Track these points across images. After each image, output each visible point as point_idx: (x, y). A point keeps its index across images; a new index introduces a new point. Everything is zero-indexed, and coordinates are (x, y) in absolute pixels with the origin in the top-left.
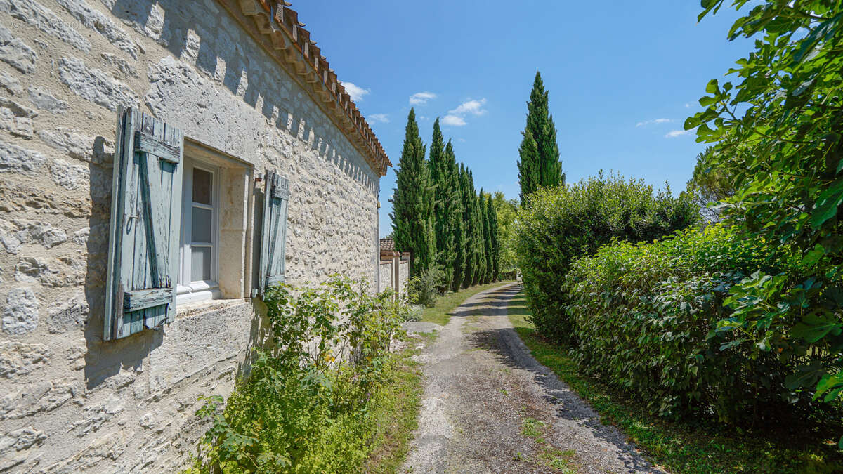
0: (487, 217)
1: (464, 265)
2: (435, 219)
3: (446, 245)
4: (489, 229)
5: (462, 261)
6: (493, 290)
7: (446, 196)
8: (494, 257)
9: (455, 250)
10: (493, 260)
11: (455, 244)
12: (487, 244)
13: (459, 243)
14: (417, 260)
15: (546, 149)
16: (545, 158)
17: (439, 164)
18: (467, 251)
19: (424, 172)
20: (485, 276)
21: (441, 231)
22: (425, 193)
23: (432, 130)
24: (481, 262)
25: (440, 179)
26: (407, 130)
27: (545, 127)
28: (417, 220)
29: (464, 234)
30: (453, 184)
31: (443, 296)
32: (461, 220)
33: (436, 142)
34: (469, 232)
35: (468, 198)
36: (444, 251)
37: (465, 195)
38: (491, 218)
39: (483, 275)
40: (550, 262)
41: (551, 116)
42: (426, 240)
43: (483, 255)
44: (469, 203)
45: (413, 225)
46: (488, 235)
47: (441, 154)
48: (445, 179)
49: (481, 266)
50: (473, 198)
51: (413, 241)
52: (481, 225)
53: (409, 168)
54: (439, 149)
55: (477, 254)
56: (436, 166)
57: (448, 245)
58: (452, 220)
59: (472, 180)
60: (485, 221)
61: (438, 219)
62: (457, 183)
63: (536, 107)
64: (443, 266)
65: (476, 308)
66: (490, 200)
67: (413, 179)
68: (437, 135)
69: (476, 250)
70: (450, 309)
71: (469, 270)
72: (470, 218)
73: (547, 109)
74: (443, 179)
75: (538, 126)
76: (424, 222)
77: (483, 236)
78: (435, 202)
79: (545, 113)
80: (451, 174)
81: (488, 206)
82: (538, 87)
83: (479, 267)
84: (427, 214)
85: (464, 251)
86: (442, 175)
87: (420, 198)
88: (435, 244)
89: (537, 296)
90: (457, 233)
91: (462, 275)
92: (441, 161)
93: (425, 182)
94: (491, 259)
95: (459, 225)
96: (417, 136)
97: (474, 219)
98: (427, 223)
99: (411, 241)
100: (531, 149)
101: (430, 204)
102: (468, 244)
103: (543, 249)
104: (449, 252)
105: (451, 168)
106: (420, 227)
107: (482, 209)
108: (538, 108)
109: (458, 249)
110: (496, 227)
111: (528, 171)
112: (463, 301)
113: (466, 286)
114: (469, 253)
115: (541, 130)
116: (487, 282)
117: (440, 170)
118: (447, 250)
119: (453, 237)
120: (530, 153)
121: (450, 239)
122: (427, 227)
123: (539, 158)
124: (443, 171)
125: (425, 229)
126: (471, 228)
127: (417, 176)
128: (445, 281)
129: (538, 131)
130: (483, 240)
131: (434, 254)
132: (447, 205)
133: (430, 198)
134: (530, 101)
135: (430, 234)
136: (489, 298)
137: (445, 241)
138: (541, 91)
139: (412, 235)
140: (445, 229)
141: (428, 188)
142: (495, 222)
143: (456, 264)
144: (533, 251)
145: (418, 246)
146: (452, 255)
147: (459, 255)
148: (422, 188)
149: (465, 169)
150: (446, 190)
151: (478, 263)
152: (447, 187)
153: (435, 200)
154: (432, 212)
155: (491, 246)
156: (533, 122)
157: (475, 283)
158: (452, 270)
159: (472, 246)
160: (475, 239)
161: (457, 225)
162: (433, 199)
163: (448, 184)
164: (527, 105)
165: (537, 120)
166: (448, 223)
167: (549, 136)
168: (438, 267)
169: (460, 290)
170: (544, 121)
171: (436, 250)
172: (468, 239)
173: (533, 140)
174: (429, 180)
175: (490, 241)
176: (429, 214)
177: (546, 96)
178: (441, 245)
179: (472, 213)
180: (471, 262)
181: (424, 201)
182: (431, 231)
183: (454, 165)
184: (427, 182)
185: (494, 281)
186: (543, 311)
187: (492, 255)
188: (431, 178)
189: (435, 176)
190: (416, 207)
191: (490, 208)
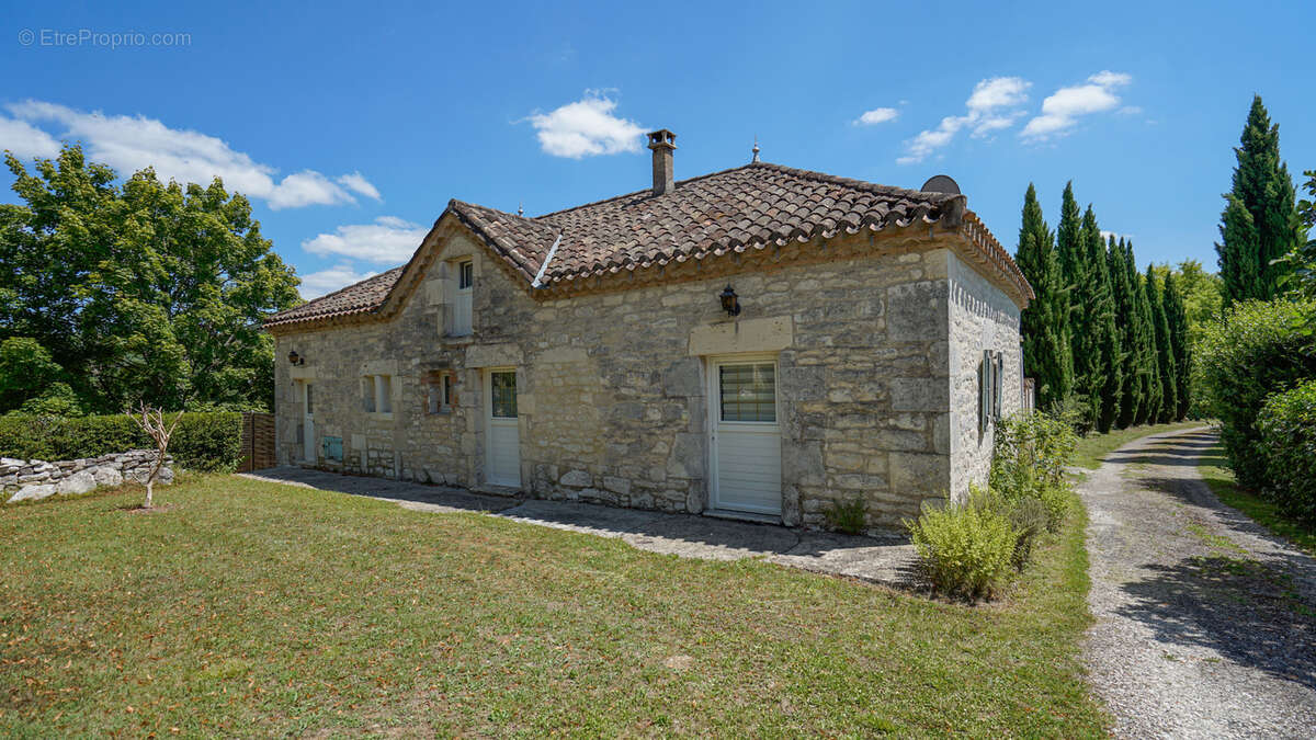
0: (1163, 312)
1: (1119, 394)
2: (1071, 332)
3: (1088, 367)
4: (1168, 331)
5: (1115, 389)
6: (1177, 433)
7: (1087, 295)
8: (1179, 381)
9: (1103, 373)
10: (1177, 385)
11: (1104, 365)
12: (1163, 359)
13: (1110, 361)
14: (1045, 388)
15: (1273, 218)
16: (1271, 234)
17: (1073, 250)
18: (1124, 371)
19: (1052, 270)
20: (1160, 410)
21: (1081, 345)
22: (1054, 299)
23: (1061, 201)
24: (1151, 388)
25: (1075, 271)
26: (1024, 215)
27: (1269, 186)
28: (1044, 335)
29: (1118, 347)
30: (1098, 275)
31: (1084, 437)
32: (1112, 326)
33: (1068, 219)
34: (1128, 342)
35: (1125, 289)
36: (1085, 375)
37: (1119, 285)
38: (1170, 312)
39: (1155, 409)
40: (1245, 397)
41: (1284, 166)
42: (1058, 361)
43: (1155, 376)
44: (1126, 296)
45: (1038, 342)
46: (1166, 342)
47: (1076, 234)
48: (1085, 270)
49: (1152, 395)
50: (1133, 288)
51: (1039, 363)
52: (1152, 327)
53: (1030, 266)
54: (1073, 229)
55: (1144, 376)
56: (1069, 253)
57: (1091, 365)
58: (1098, 330)
59: (1132, 258)
60: (1158, 319)
61: (1075, 329)
62: (1105, 271)
63: (1252, 155)
64: (1085, 397)
65: (1142, 455)
66: (1169, 282)
67: (1037, 280)
68: (1069, 207)
69: (1141, 371)
70: (1098, 454)
71: (1128, 401)
72: (1130, 321)
73: (1274, 155)
74: (1080, 271)
75: (1255, 185)
76: (1055, 337)
77: (1154, 345)
78: (1071, 309)
79: (1272, 162)
80: (1094, 261)
81: (1165, 292)
82: (1256, 124)
83: (1147, 396)
84: (1058, 326)
85: (1119, 372)
86: (1079, 265)
87: (1048, 306)
88: (1072, 366)
89: (1232, 437)
90: (1107, 347)
91: (1115, 409)
92: (1075, 245)
93: (1054, 282)
94: (1173, 381)
95: (1109, 334)
96: (1039, 221)
97: (1137, 321)
98: (1060, 338)
99: (1035, 364)
100: (1242, 223)
101: (1063, 312)
102: (1127, 361)
103: (1237, 382)
104: (1093, 376)
105: (1093, 250)
106: (1050, 345)
107: (1152, 298)
108: (1257, 156)
109: (1109, 370)
110: (1184, 327)
111: (1237, 256)
112: (1119, 445)
113: (1122, 425)
114: (1128, 374)
115: (1261, 190)
116: (1165, 419)
117: (1076, 259)
118: (1090, 372)
119: (1100, 353)
120: (1240, 230)
121: (1095, 357)
122: (1059, 344)
123: (1258, 236)
124: (1081, 259)
125: (1056, 347)
126: (1131, 335)
127: (1042, 277)
128: (1087, 416)
129: (1255, 193)
130: (1157, 352)
131: (1070, 380)
132: (1088, 308)
133: (1062, 304)
134: (1240, 146)
135: (1065, 353)
136: (1166, 443)
137: (1085, 359)
138: (1263, 128)
139: (1036, 355)
140: (1086, 343)
141: (1060, 291)
142: (1181, 318)
143: (1107, 391)
144: (1225, 382)
145: (1047, 370)
146: (1097, 380)
147: (1111, 378)
148: (1051, 292)
149: (1117, 244)
150: (1087, 286)
151: (1145, 390)
152: (1089, 282)
153: (1071, 305)
154: (1066, 323)
155: (1172, 360)
156: (1244, 180)
157: (1139, 422)
158: (1099, 401)
159: (1133, 364)
160: (1139, 353)
161: (1107, 336)
162: (1068, 304)
163: (1090, 277)
164: (1235, 154)
165: (1253, 175)
166: (1090, 333)
167: (1280, 198)
168: (1079, 397)
169: (1112, 432)
170: (1268, 175)
171: (1074, 374)
172: (1125, 355)
173: (1245, 210)
174: (1061, 279)
175: (1170, 352)
176: (1061, 326)
177: (1274, 134)
178: (1080, 366)
179: (1133, 313)
180: (1132, 389)
181: (1054, 309)
182: (1066, 349)
183: (1099, 245)
184: (1057, 283)
185: (1179, 419)
186: (1243, 455)
187: (1176, 376)
188: (1063, 277)
189: (1068, 269)
190: (1043, 317)
191: (1169, 295)
